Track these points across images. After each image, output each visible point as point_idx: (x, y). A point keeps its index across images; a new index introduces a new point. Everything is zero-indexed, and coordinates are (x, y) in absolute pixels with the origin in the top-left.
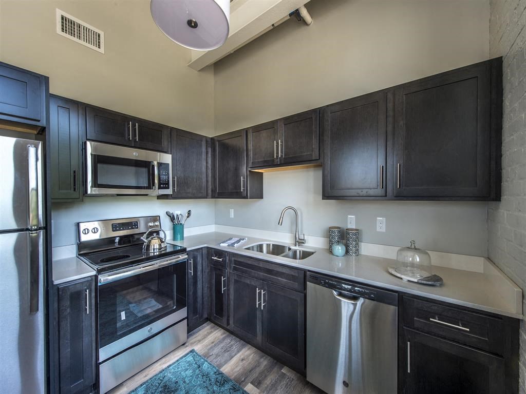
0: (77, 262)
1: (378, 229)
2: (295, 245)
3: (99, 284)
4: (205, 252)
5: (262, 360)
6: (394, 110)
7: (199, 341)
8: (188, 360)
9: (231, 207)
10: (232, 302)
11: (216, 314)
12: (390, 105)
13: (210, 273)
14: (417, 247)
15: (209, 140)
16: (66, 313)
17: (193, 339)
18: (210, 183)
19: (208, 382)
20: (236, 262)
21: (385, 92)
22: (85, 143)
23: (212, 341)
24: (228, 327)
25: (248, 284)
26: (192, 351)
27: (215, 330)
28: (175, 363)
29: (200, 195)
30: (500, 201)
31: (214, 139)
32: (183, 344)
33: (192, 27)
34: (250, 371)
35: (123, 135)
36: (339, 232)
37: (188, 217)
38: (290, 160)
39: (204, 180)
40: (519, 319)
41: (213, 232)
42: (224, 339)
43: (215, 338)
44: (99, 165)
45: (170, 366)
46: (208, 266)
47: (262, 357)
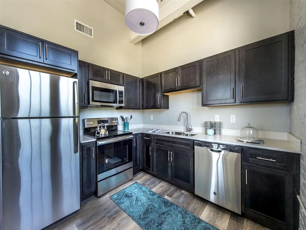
0: (83, 137)
1: (232, 121)
2: (187, 132)
3: (97, 145)
4: (140, 135)
5: (171, 187)
6: (239, 60)
7: (139, 179)
8: (135, 186)
9: (151, 114)
10: (155, 160)
11: (146, 166)
12: (237, 57)
13: (143, 146)
14: (251, 126)
15: (141, 80)
16: (85, 157)
17: (135, 178)
18: (141, 102)
19: (146, 194)
20: (157, 139)
21: (234, 51)
22: (89, 81)
23: (145, 179)
24: (153, 173)
25: (163, 150)
26: (136, 183)
27: (146, 175)
28: (129, 187)
29: (137, 108)
30: (294, 101)
31: (143, 79)
32: (131, 180)
33: (142, 25)
34: (166, 191)
35: (103, 77)
36: (210, 123)
37: (131, 119)
38: (184, 88)
39: (138, 100)
40: (300, 154)
41: (141, 128)
42: (151, 178)
43: (147, 178)
44: (95, 92)
45: (127, 187)
46: (142, 143)
47: (171, 186)
